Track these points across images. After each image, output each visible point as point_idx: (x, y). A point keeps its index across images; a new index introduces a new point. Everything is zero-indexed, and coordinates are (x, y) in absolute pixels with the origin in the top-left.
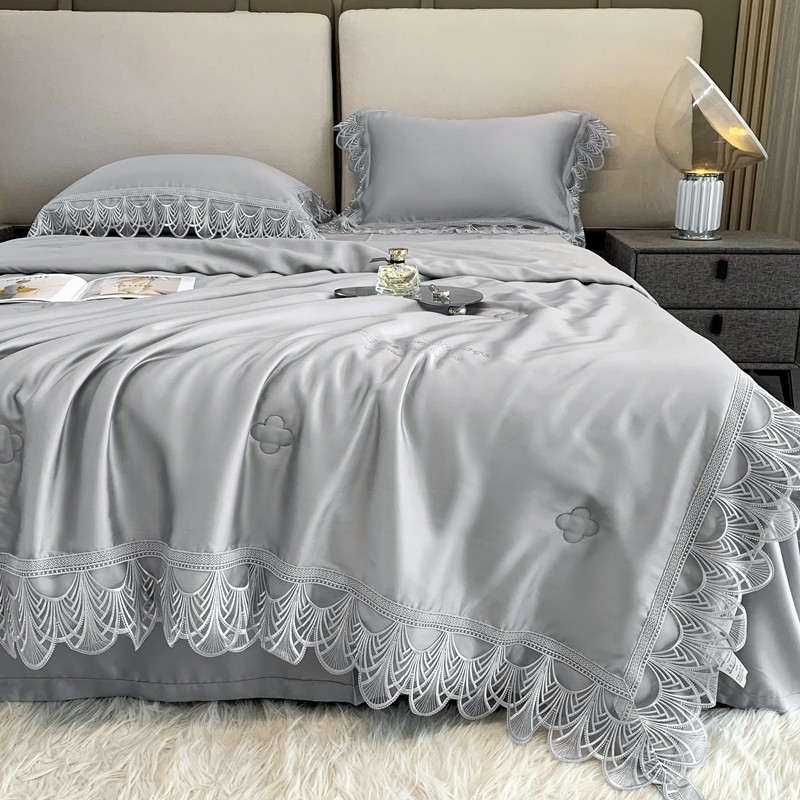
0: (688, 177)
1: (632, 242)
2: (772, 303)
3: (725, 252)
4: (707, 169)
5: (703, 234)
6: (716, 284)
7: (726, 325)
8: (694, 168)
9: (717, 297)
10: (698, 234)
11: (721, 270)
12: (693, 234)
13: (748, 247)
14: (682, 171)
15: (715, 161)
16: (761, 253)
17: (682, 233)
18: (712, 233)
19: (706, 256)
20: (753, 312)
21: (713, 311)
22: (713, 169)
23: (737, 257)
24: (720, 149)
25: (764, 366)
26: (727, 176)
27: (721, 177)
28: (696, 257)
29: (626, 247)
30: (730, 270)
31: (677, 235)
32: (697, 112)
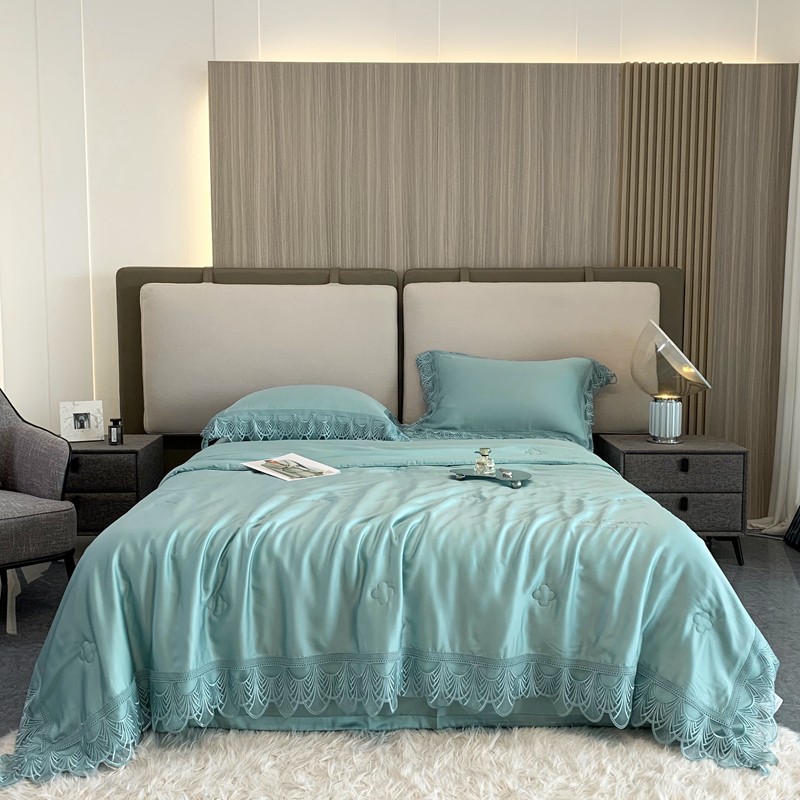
0: (656, 400)
1: (620, 445)
2: (722, 489)
3: (686, 453)
4: (669, 394)
5: (670, 439)
6: (682, 475)
7: (690, 504)
8: (660, 394)
9: (683, 485)
10: (667, 439)
11: (684, 466)
12: (662, 439)
13: (702, 450)
14: (652, 395)
15: (675, 389)
16: (711, 453)
17: (655, 438)
18: (676, 439)
19: (673, 456)
20: (709, 495)
21: (681, 495)
22: (674, 394)
23: (695, 456)
24: (678, 381)
25: (720, 534)
26: (685, 399)
27: (680, 400)
28: (666, 456)
29: (617, 450)
31: (651, 439)
32: (660, 357)
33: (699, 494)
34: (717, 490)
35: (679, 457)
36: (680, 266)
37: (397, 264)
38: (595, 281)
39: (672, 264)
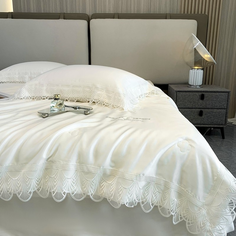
0: (192, 69)
1: (175, 88)
2: (218, 107)
3: (203, 92)
4: (198, 67)
5: (197, 86)
6: (201, 101)
7: (204, 114)
8: (195, 66)
9: (201, 105)
11: (202, 97)
12: (194, 86)
13: (210, 90)
14: (191, 67)
15: (201, 64)
16: (214, 92)
17: (191, 85)
18: (200, 86)
19: (198, 93)
20: (212, 110)
21: (200, 109)
22: (200, 67)
23: (207, 93)
24: (203, 61)
25: (216, 126)
27: (203, 69)
28: (195, 93)
29: (174, 90)
30: (205, 97)
31: (189, 86)
32: (195, 49)
33: (208, 110)
34: (216, 108)
35: (200, 94)
36: (206, 13)
37: (89, 12)
38: (170, 19)
39: (203, 13)
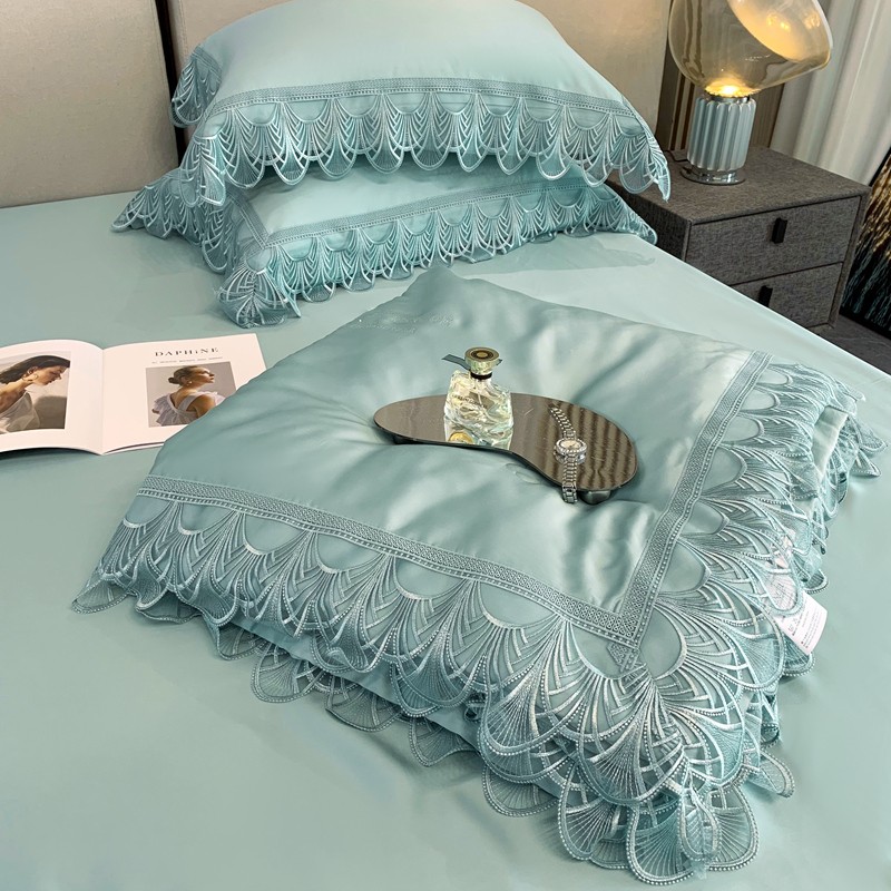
3: (784, 208)
5: (726, 173)
6: (771, 248)
9: (769, 266)
10: (721, 173)
11: (778, 232)
16: (819, 202)
18: (735, 172)
19: (764, 216)
20: (799, 275)
21: (761, 283)
23: (795, 212)
30: (788, 230)
33: (787, 277)
34: (814, 264)
35: (772, 217)
